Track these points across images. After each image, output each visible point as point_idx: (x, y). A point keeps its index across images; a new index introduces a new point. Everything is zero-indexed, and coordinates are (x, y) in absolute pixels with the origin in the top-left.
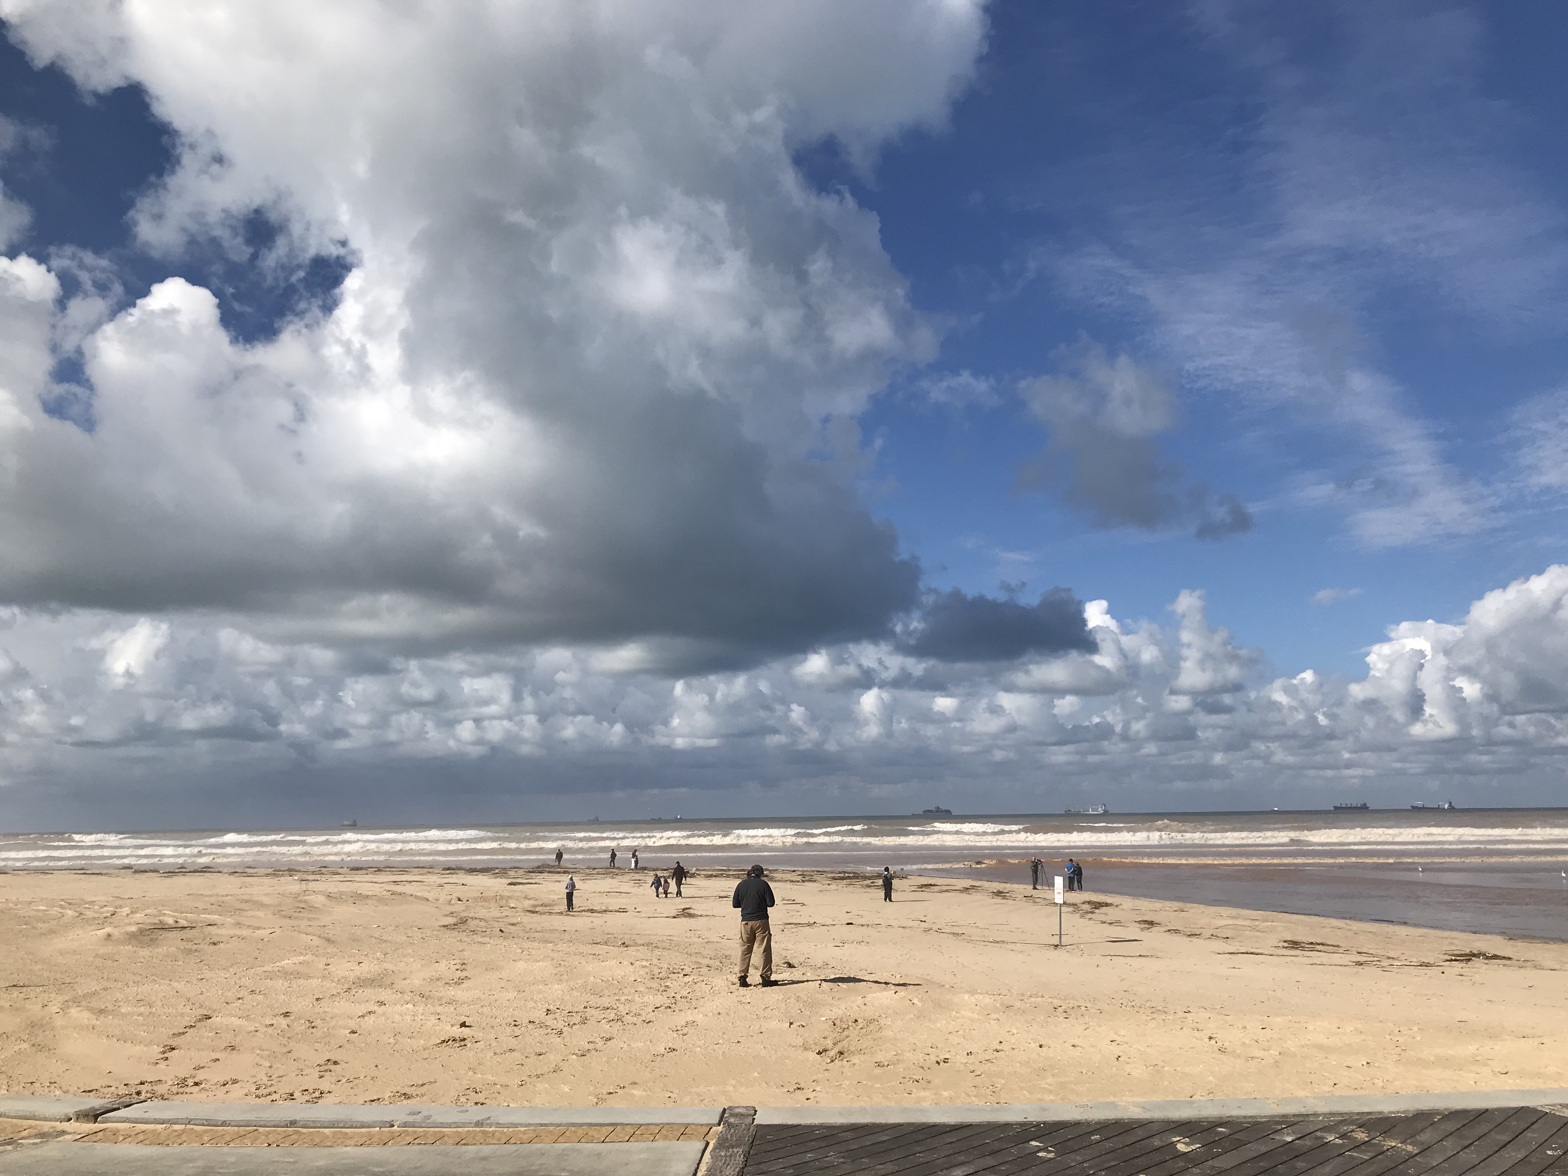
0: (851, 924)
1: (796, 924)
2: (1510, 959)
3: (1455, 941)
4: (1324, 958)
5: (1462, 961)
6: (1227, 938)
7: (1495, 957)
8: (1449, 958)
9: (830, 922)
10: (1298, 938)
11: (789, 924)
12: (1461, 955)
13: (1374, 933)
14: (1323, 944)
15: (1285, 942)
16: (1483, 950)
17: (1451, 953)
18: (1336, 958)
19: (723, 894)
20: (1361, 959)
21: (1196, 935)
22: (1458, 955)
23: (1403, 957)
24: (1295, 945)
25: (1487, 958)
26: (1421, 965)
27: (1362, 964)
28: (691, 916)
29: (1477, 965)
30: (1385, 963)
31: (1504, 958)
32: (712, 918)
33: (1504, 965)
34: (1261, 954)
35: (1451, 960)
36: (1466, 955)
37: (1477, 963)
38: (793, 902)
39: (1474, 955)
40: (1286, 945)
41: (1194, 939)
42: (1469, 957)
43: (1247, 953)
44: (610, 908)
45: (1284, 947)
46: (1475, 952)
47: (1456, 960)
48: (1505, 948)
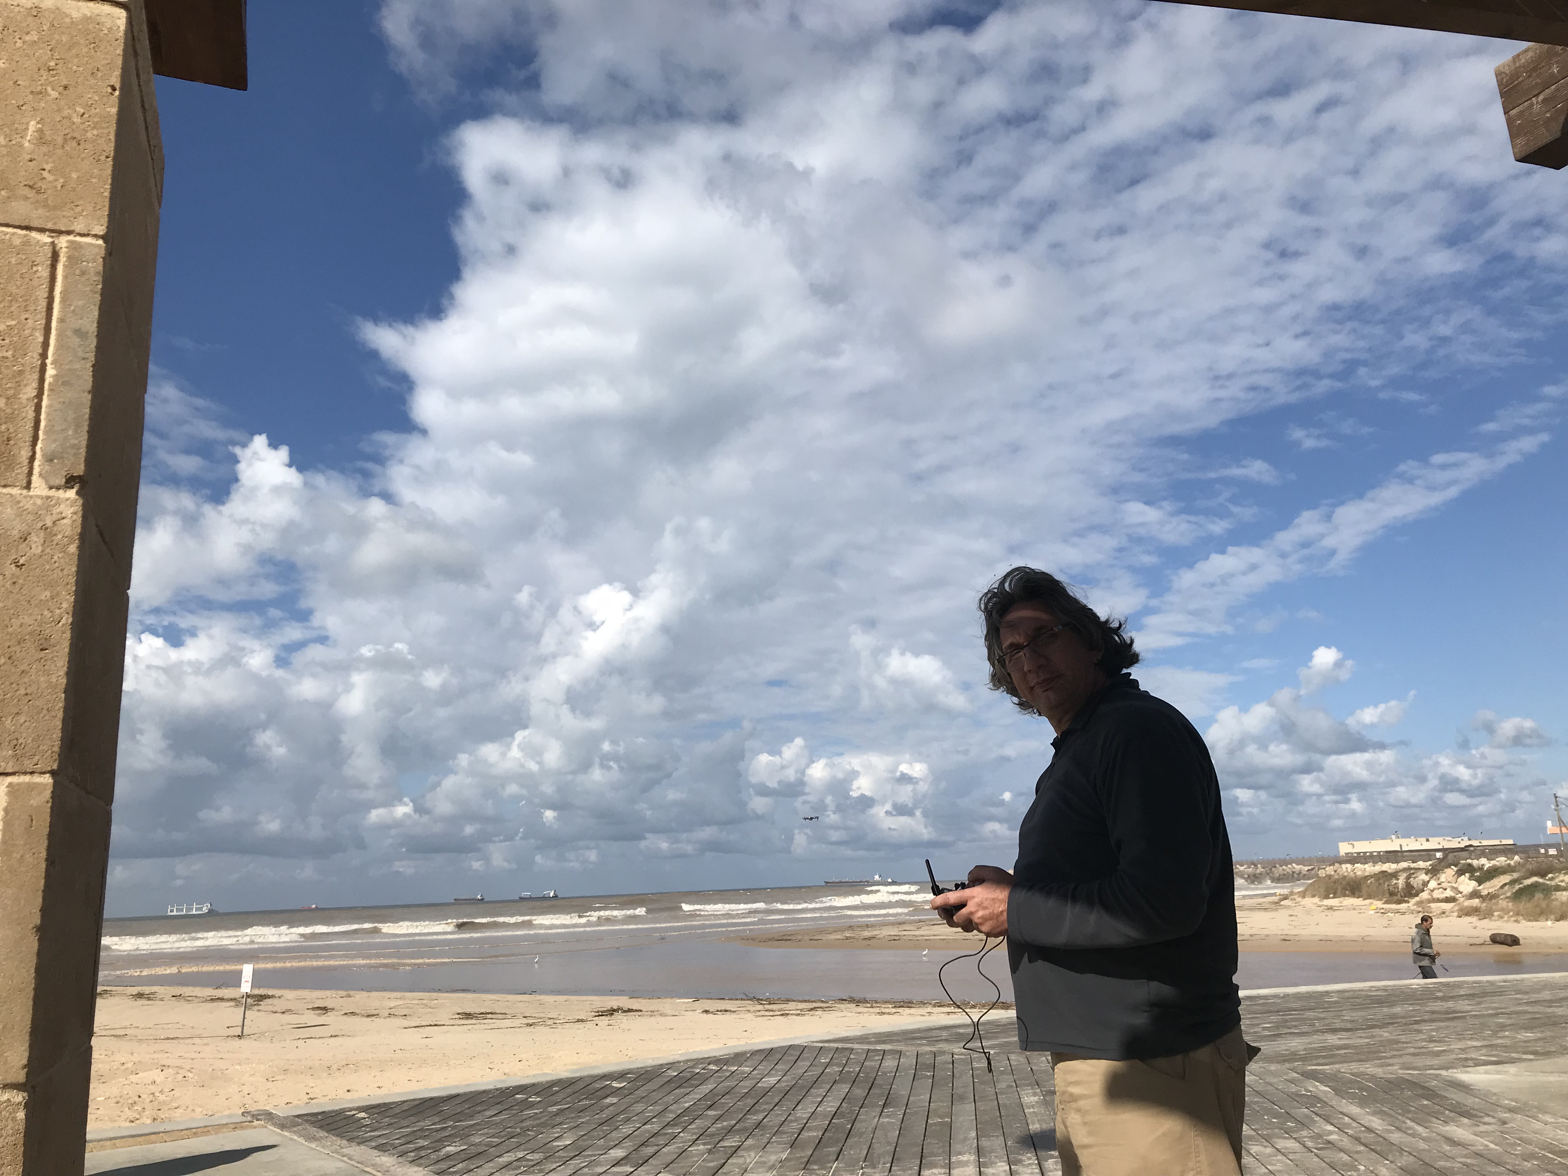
2: (641, 1011)
3: (594, 1003)
4: (498, 1023)
5: (607, 1015)
6: (405, 1015)
7: (630, 1010)
8: (597, 1014)
10: (468, 1011)
12: (604, 1011)
13: (528, 1002)
14: (492, 1013)
15: (458, 1014)
16: (621, 1005)
17: (596, 1010)
18: (508, 1023)
20: (531, 1021)
21: (374, 1015)
22: (602, 1012)
23: (560, 1017)
24: (468, 1016)
25: (625, 1011)
26: (578, 1021)
27: (531, 1025)
29: (620, 1017)
30: (550, 1022)
31: (637, 1011)
33: (639, 1016)
34: (444, 1025)
35: (599, 1016)
36: (608, 1011)
37: (618, 1016)
39: (614, 1010)
40: (457, 1016)
41: (373, 1018)
42: (612, 1012)
43: (431, 1025)
45: (460, 1018)
46: (615, 1008)
47: (602, 1015)
48: (635, 1004)
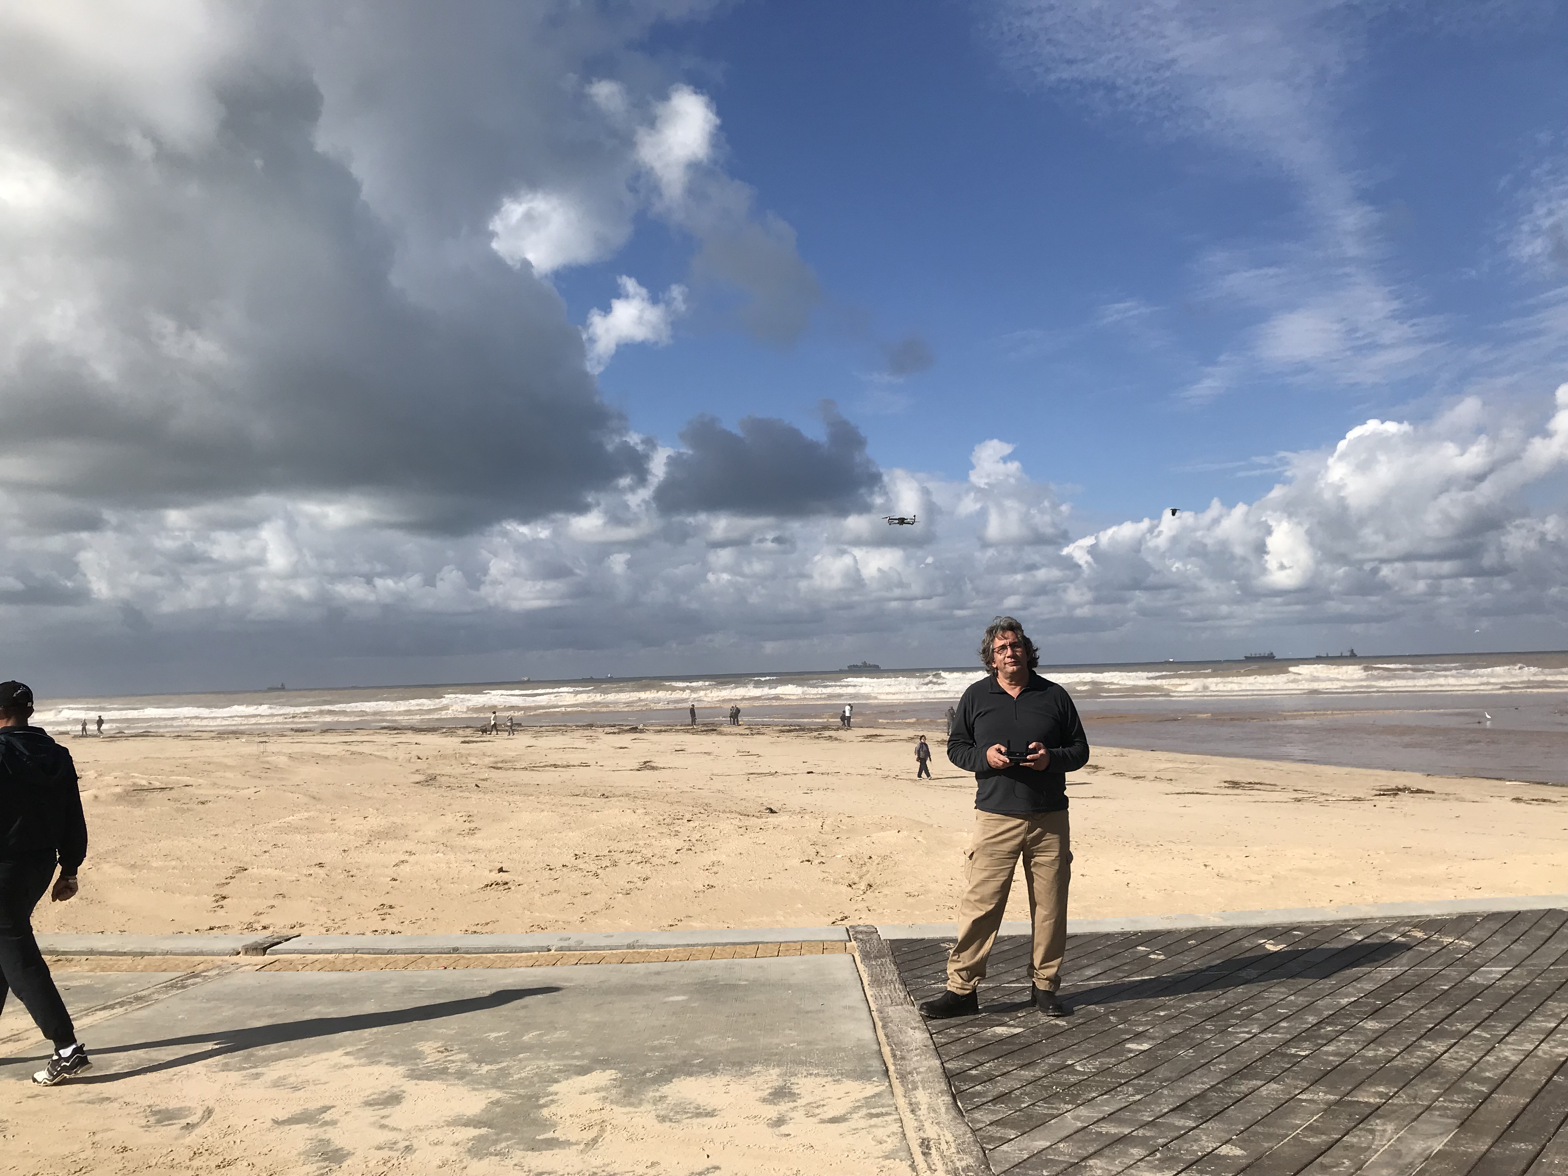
0: (812, 772)
1: (759, 774)
2: (1433, 792)
3: (1379, 778)
4: (1264, 796)
5: (1389, 795)
6: (1171, 780)
7: (1419, 791)
8: (1378, 793)
9: (791, 771)
10: (1237, 779)
11: (752, 774)
12: (1388, 790)
13: (1304, 773)
14: (1261, 784)
15: (1225, 782)
16: (1408, 785)
17: (1378, 788)
18: (1275, 796)
19: (678, 748)
20: (1299, 795)
21: (1141, 777)
22: (1385, 791)
23: (1335, 793)
24: (1235, 785)
25: (1412, 792)
26: (1353, 800)
27: (1300, 801)
28: (653, 768)
29: (1405, 799)
30: (1321, 799)
31: (1427, 792)
32: (675, 770)
33: (1429, 799)
34: (1206, 794)
35: (1380, 795)
36: (1393, 790)
37: (1404, 796)
38: (749, 754)
39: (1399, 790)
40: (1227, 785)
41: (1138, 781)
42: (1396, 791)
43: (1193, 793)
44: (572, 763)
45: (1226, 787)
46: (1401, 787)
47: (1384, 795)
48: (1426, 783)
